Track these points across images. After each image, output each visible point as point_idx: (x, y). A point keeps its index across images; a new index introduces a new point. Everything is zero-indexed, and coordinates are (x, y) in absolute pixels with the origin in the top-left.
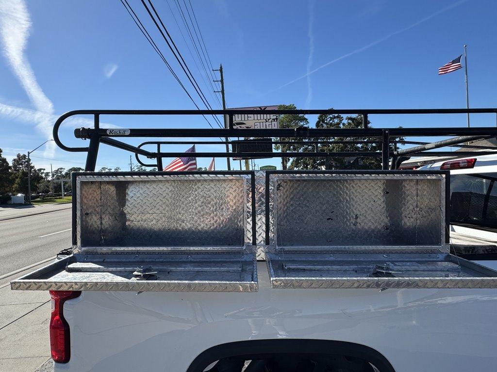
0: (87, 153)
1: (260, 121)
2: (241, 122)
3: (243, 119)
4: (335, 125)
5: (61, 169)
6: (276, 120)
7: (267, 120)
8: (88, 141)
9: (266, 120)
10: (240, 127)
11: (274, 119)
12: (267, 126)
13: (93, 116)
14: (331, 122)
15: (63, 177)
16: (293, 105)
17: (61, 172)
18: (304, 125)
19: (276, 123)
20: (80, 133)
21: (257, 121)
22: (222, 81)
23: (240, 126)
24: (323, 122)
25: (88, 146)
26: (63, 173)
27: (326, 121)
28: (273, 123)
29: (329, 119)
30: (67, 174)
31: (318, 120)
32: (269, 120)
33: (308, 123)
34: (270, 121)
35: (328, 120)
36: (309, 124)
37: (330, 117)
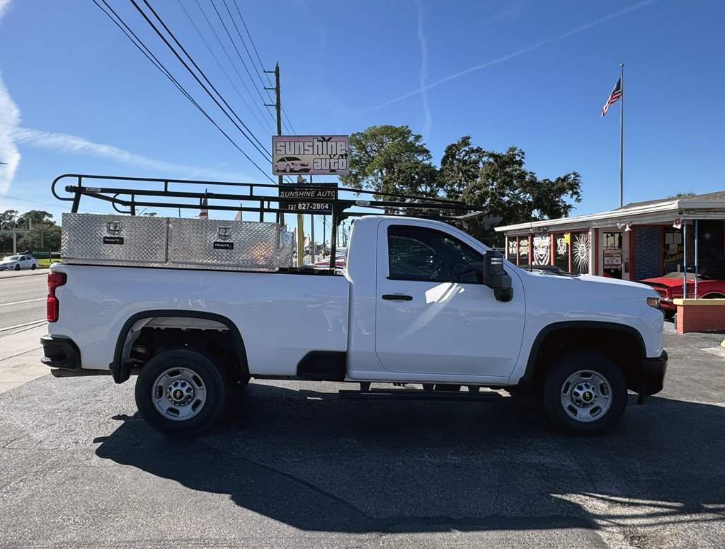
0: (73, 202)
1: (322, 157)
2: (294, 156)
3: (297, 153)
4: (470, 163)
5: (12, 211)
6: (344, 157)
7: (332, 156)
8: (74, 194)
9: (330, 155)
10: (292, 164)
11: (342, 155)
12: (332, 164)
13: (77, 178)
14: (466, 158)
15: (13, 225)
16: (407, 127)
17: (11, 217)
18: (423, 160)
19: (344, 160)
20: (69, 189)
21: (318, 156)
22: (278, 89)
23: (292, 162)
24: (453, 157)
25: (73, 197)
26: (16, 219)
27: (457, 157)
28: (341, 160)
29: (464, 153)
30: (21, 221)
31: (445, 153)
32: (334, 155)
33: (431, 157)
34: (336, 157)
35: (462, 155)
36: (432, 160)
37: (464, 151)
